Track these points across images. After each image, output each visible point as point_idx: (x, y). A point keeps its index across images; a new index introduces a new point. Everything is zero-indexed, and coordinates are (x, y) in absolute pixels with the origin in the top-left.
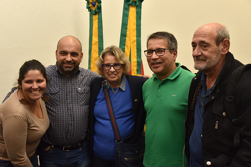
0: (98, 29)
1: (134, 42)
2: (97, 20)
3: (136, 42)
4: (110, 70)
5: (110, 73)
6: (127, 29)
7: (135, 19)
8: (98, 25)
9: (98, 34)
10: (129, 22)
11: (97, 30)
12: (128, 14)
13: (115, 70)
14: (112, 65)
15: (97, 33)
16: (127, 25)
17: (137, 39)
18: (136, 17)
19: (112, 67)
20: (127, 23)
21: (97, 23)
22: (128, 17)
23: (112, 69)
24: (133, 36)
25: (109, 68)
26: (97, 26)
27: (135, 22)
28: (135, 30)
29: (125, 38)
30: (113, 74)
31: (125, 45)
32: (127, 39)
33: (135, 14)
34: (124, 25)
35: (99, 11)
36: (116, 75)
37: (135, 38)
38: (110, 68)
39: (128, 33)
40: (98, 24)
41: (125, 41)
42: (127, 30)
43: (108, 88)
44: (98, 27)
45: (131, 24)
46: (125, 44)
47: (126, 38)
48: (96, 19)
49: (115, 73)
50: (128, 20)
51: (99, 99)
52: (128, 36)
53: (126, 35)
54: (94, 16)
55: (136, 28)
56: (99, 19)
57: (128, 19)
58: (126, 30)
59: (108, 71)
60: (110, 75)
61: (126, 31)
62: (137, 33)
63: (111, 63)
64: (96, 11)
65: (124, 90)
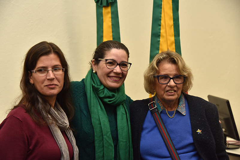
0: (112, 28)
1: (172, 44)
2: (110, 15)
3: (174, 44)
4: (168, 84)
5: (168, 88)
6: (160, 25)
7: (172, 11)
8: (112, 22)
9: (113, 36)
10: (162, 15)
11: (111, 30)
12: (161, 4)
13: (175, 85)
14: (171, 77)
15: (111, 34)
16: (161, 20)
17: (175, 40)
18: (173, 7)
19: (172, 80)
20: (161, 17)
21: (110, 19)
22: (161, 8)
23: (172, 83)
24: (170, 36)
25: (166, 82)
26: (110, 24)
27: (172, 14)
28: (172, 26)
29: (159, 40)
30: (171, 90)
31: (159, 50)
32: (161, 40)
33: (171, 4)
34: (156, 21)
35: (114, 1)
36: (175, 91)
37: (173, 39)
38: (168, 80)
39: (162, 31)
40: (112, 20)
41: (159, 44)
42: (161, 27)
43: (160, 112)
44: (112, 25)
45: (166, 18)
46: (159, 48)
47: (160, 38)
48: (108, 13)
49: (175, 89)
50: (161, 13)
51: (146, 128)
52: (163, 37)
53: (160, 35)
54: (103, 9)
55: (174, 24)
56: (112, 13)
57: (161, 11)
58: (159, 27)
59: (164, 86)
60: (167, 92)
61: (160, 29)
62: (174, 31)
63: (171, 75)
64: (109, 2)
65: (184, 114)
